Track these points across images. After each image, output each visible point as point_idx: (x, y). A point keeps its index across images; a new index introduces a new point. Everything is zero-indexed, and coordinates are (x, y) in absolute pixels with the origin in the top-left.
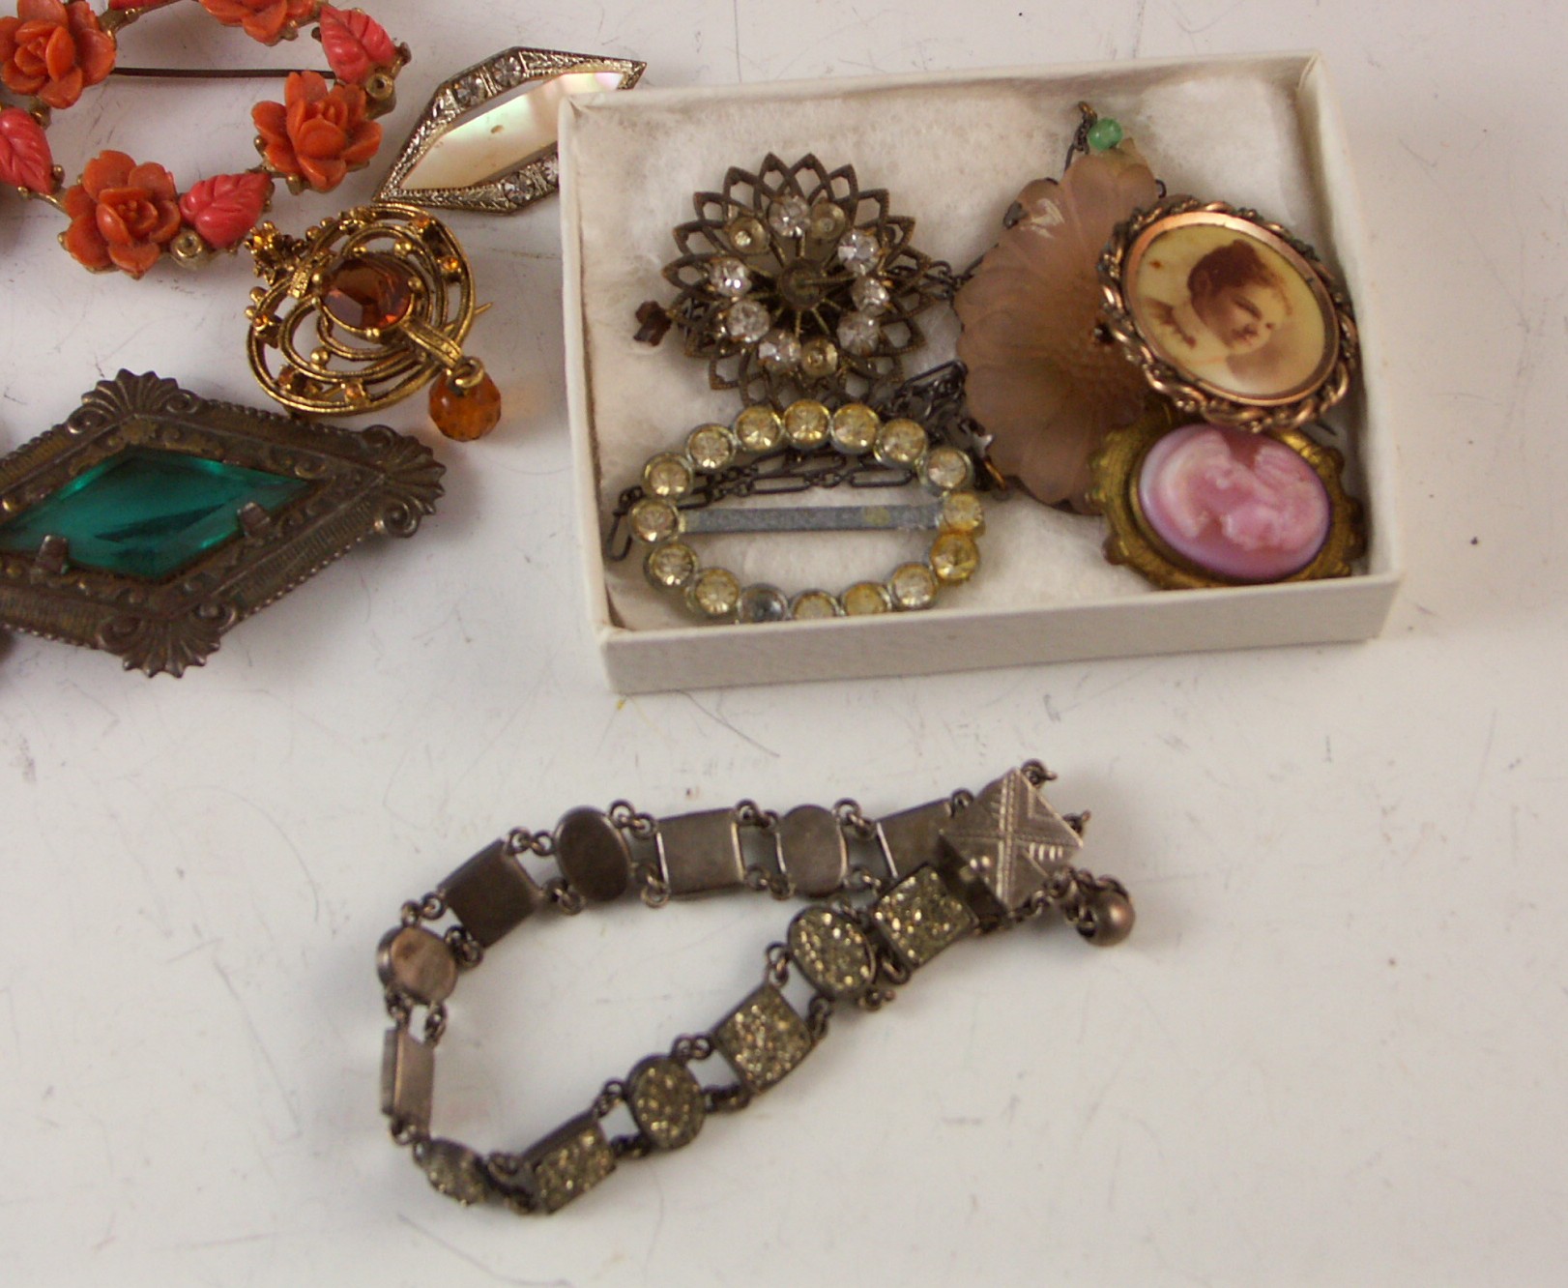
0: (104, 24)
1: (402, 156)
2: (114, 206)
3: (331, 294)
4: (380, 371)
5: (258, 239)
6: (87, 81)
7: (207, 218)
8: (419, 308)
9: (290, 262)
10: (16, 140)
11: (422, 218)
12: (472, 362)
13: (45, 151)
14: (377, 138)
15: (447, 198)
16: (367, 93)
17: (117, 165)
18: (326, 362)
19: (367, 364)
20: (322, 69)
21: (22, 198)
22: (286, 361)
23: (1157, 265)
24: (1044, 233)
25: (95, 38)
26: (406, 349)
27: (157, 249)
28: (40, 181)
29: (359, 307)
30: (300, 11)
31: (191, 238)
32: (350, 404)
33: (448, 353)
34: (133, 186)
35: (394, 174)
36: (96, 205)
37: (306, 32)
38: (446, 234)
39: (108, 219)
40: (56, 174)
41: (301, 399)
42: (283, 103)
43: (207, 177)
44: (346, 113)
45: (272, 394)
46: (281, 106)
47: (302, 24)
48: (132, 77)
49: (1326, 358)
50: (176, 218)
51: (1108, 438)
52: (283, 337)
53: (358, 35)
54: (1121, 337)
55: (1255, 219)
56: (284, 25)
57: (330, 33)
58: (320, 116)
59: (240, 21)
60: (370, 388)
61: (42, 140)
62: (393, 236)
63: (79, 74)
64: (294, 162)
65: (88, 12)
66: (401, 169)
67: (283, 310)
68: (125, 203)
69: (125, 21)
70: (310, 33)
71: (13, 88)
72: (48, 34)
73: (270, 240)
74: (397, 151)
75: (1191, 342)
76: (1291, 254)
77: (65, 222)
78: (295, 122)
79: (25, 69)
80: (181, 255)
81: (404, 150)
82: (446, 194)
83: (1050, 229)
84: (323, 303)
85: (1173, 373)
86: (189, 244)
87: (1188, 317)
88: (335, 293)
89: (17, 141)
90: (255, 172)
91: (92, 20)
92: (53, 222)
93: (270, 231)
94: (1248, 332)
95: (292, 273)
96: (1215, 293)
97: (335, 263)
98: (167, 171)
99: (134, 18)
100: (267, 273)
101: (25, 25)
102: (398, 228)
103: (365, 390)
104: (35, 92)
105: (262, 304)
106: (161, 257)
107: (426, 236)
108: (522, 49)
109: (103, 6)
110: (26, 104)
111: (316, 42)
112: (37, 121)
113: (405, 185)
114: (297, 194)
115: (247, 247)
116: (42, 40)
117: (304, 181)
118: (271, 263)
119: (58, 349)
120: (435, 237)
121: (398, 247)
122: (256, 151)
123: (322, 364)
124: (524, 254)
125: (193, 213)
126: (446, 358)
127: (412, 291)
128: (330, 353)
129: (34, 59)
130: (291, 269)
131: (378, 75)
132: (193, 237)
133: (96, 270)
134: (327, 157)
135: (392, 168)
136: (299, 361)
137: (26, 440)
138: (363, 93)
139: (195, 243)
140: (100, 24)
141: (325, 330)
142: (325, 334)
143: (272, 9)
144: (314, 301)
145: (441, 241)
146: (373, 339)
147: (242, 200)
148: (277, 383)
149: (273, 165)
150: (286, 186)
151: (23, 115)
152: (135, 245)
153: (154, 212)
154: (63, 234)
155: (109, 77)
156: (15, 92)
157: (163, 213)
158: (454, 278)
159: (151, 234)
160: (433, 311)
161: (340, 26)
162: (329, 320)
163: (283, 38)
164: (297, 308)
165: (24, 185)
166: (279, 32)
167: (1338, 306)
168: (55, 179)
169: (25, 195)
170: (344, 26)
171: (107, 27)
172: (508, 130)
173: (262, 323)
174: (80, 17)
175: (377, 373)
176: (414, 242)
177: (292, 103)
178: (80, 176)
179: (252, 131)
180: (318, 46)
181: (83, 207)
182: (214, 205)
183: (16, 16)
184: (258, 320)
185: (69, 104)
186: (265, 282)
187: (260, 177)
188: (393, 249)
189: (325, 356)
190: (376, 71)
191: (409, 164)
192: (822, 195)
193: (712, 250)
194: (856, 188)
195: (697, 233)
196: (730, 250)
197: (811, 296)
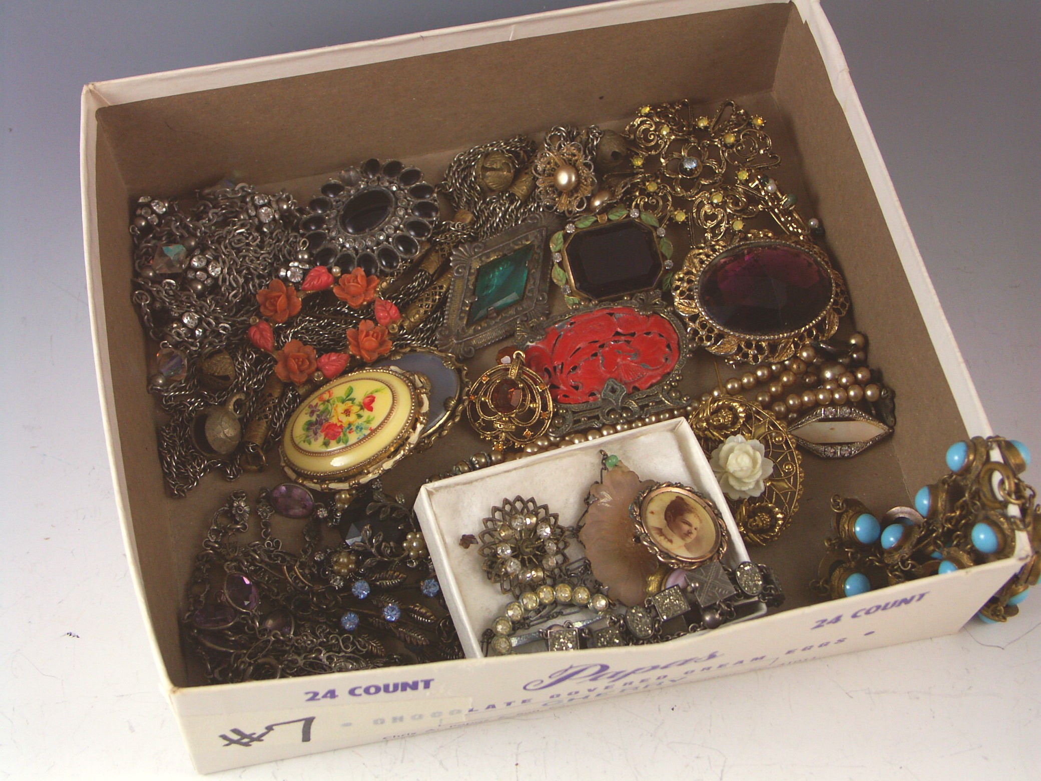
0: (299, 296)
2: (294, 359)
23: (652, 513)
24: (607, 505)
25: (295, 300)
28: (269, 348)
36: (288, 358)
39: (291, 364)
44: (380, 336)
49: (717, 536)
51: (650, 579)
53: (388, 309)
54: (645, 543)
55: (681, 486)
56: (362, 303)
57: (379, 308)
58: (371, 336)
63: (288, 312)
68: (298, 359)
71: (264, 314)
75: (671, 541)
76: (696, 498)
78: (361, 337)
83: (608, 503)
85: (667, 555)
87: (667, 531)
89: (263, 333)
94: (689, 533)
96: (674, 520)
104: (272, 317)
112: (271, 327)
116: (277, 299)
131: (393, 324)
134: (370, 351)
138: (387, 330)
152: (299, 374)
165: (263, 348)
167: (716, 515)
181: (283, 358)
192: (525, 510)
193: (493, 540)
194: (536, 505)
195: (487, 534)
196: (500, 538)
197: (530, 551)
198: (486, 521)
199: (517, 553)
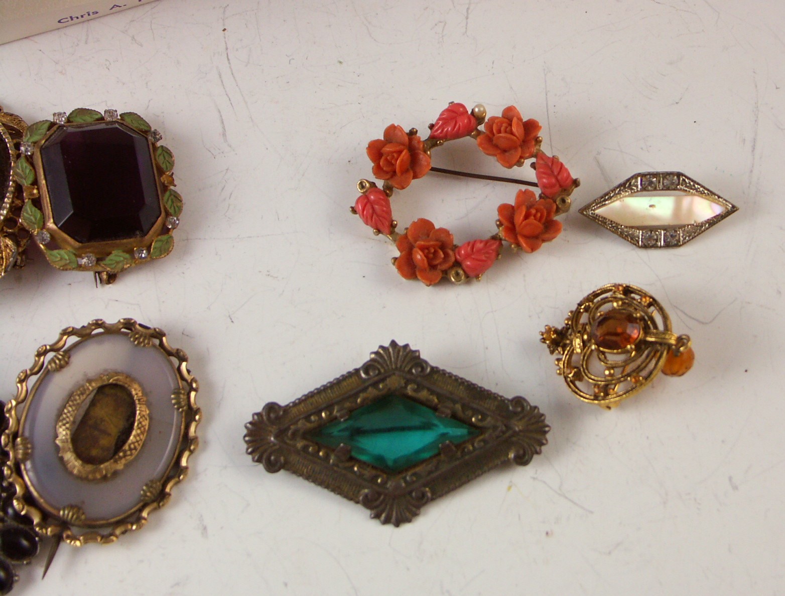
6: (415, 177)
7: (468, 263)
10: (376, 206)
13: (389, 212)
16: (556, 205)
17: (425, 226)
25: (420, 154)
27: (441, 275)
28: (385, 228)
30: (527, 155)
31: (459, 271)
34: (433, 239)
37: (528, 163)
40: (394, 225)
42: (513, 205)
43: (472, 239)
44: (545, 216)
46: (512, 207)
47: (526, 159)
50: (453, 259)
53: (556, 174)
56: (518, 161)
57: (541, 168)
59: (495, 155)
64: (516, 238)
65: (418, 140)
69: (437, 146)
70: (530, 164)
72: (400, 152)
77: (396, 253)
79: (384, 169)
80: (454, 279)
86: (458, 274)
90: (495, 239)
91: (421, 145)
98: (451, 233)
99: (441, 144)
101: (387, 146)
104: (388, 180)
106: (442, 278)
111: (533, 170)
112: (387, 195)
125: (462, 258)
129: (390, 163)
131: (563, 195)
132: (461, 272)
133: (409, 279)
134: (533, 237)
139: (462, 275)
140: (424, 148)
143: (513, 152)
147: (487, 255)
149: (504, 235)
151: (380, 191)
153: (443, 256)
154: (395, 258)
155: (428, 172)
157: (446, 255)
159: (439, 266)
161: (546, 165)
163: (514, 165)
165: (377, 229)
169: (377, 233)
170: (548, 165)
171: (427, 148)
174: (415, 142)
177: (518, 207)
178: (405, 228)
179: (495, 216)
182: (473, 256)
183: (382, 138)
185: (403, 187)
187: (497, 242)
190: (562, 192)
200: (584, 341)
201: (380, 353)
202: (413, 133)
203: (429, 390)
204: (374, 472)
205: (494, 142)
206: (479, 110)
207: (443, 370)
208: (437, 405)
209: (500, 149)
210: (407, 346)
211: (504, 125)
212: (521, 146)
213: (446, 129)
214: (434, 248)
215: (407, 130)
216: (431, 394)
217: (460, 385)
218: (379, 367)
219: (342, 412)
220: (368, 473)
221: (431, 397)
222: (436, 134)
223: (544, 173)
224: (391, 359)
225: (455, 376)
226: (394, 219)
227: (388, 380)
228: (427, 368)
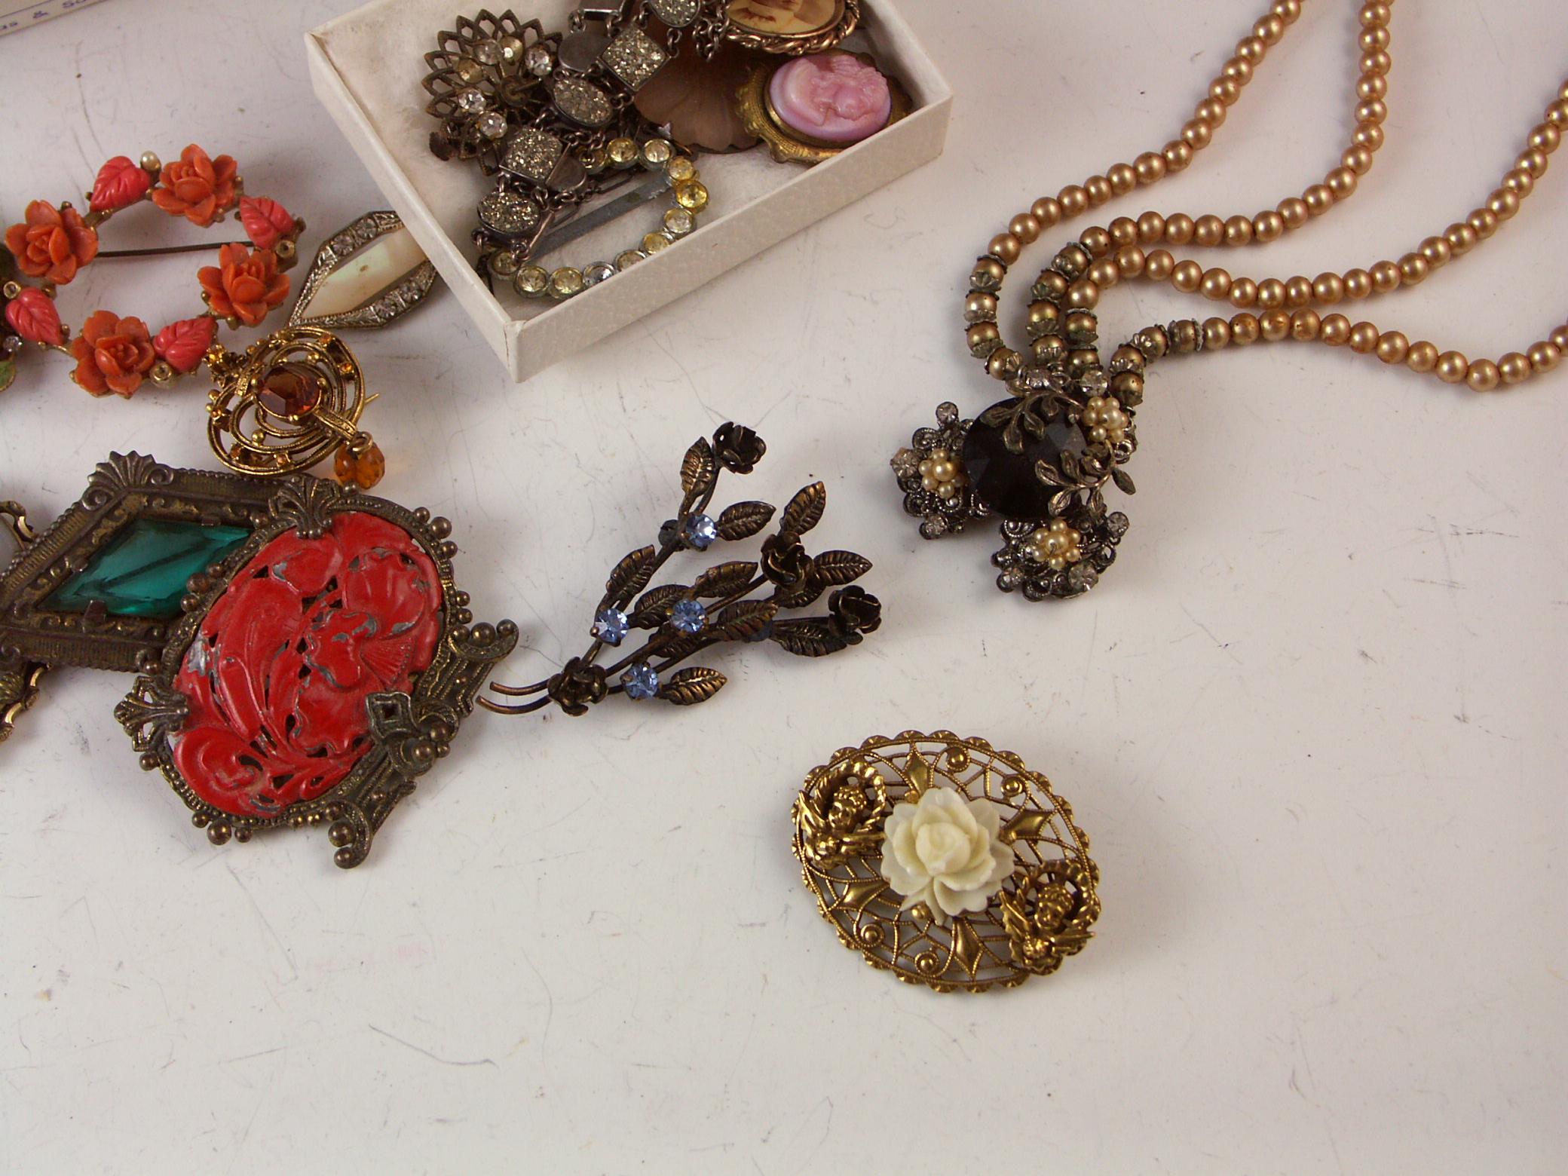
0: (87, 223)
1: (300, 296)
2: (107, 349)
3: (264, 392)
4: (301, 444)
5: (212, 356)
6: (80, 264)
7: (173, 352)
8: (325, 400)
9: (235, 371)
11: (326, 336)
12: (364, 435)
13: (54, 316)
14: (287, 286)
15: (336, 321)
16: (277, 255)
17: (106, 320)
18: (263, 439)
19: (293, 440)
20: (244, 241)
21: (42, 350)
22: (236, 441)
25: (82, 233)
26: (316, 429)
27: (140, 377)
28: (54, 337)
29: (283, 400)
30: (225, 201)
31: (163, 367)
32: (281, 468)
33: (347, 430)
34: (119, 333)
35: (297, 309)
36: (94, 350)
37: (230, 216)
38: (343, 347)
39: (104, 359)
40: (64, 331)
41: (247, 467)
42: (219, 267)
43: (170, 323)
44: (263, 269)
45: (226, 464)
46: (217, 269)
47: (227, 210)
48: (110, 258)
50: (151, 353)
52: (232, 424)
53: (267, 215)
56: (215, 212)
57: (248, 215)
58: (245, 274)
59: (183, 212)
60: (295, 456)
61: (52, 308)
62: (306, 350)
63: (74, 259)
64: (231, 307)
65: (76, 216)
66: (301, 305)
67: (231, 406)
68: (115, 347)
69: (102, 219)
70: (233, 216)
71: (28, 273)
72: (49, 234)
73: (221, 356)
74: (297, 293)
75: (771, 19)
77: (74, 364)
78: (228, 279)
79: (35, 259)
80: (158, 379)
81: (303, 290)
82: (335, 318)
84: (259, 400)
86: (162, 371)
87: (757, 8)
88: (267, 392)
89: (35, 310)
90: (203, 316)
91: (79, 220)
92: (65, 365)
93: (221, 350)
95: (237, 379)
97: (266, 370)
98: (141, 321)
99: (109, 216)
100: (220, 379)
101: (32, 229)
102: (309, 344)
103: (290, 458)
104: (43, 275)
105: (218, 401)
106: (143, 382)
107: (329, 349)
108: (375, 213)
109: (85, 209)
110: (38, 283)
111: (238, 222)
112: (47, 294)
113: (304, 316)
114: (234, 329)
115: (205, 362)
116: (45, 238)
117: (238, 320)
118: (222, 373)
119: (77, 452)
120: (336, 350)
121: (310, 357)
122: (202, 302)
123: (260, 441)
124: (398, 357)
125: (164, 349)
126: (345, 433)
127: (320, 388)
128: (265, 434)
129: (41, 251)
130: (236, 376)
131: (284, 241)
132: (165, 366)
133: (99, 395)
134: (251, 302)
135: (295, 305)
136: (244, 440)
137: (62, 512)
138: (274, 255)
139: (166, 370)
140: (85, 223)
141: (261, 418)
142: (262, 421)
143: (204, 202)
144: (252, 398)
145: (340, 352)
146: (295, 422)
147: (197, 337)
148: (229, 456)
149: (216, 310)
150: (226, 325)
151: (36, 291)
152: (124, 376)
153: (136, 351)
154: (73, 372)
155: (95, 259)
156: (29, 276)
157: (142, 351)
158: (349, 378)
159: (135, 366)
160: (336, 401)
161: (254, 209)
162: (264, 411)
163: (214, 221)
164: (241, 403)
165: (42, 340)
166: (211, 217)
168: (64, 334)
169: (44, 347)
170: (257, 209)
171: (90, 225)
172: (373, 270)
173: (218, 415)
174: (70, 219)
175: (298, 446)
176: (320, 353)
177: (225, 266)
178: (81, 331)
179: (199, 288)
180: (239, 225)
181: (86, 352)
182: (177, 342)
183: (24, 222)
184: (214, 413)
185: (68, 281)
186: (220, 386)
187: (208, 320)
188: (307, 360)
189: (262, 436)
190: (282, 238)
191: (306, 301)
192: (500, 34)
193: (450, 88)
194: (517, 22)
195: (438, 81)
196: (463, 83)
197: (521, 99)
198: (431, 58)
199: (496, 102)
200: (250, 386)
201: (100, 472)
202: (66, 207)
203: (182, 499)
204: (145, 625)
205: (177, 195)
206: (149, 159)
207: (191, 470)
208: (198, 515)
209: (187, 202)
210: (133, 454)
211: (185, 168)
212: (214, 192)
213: (108, 193)
214: (123, 344)
215: (58, 206)
216: (186, 504)
217: (219, 482)
218: (107, 491)
219: (78, 562)
220: (137, 628)
221: (187, 507)
222: (97, 202)
223: (252, 218)
224: (118, 477)
225: (210, 472)
226: (63, 323)
227: (124, 503)
228: (170, 476)
